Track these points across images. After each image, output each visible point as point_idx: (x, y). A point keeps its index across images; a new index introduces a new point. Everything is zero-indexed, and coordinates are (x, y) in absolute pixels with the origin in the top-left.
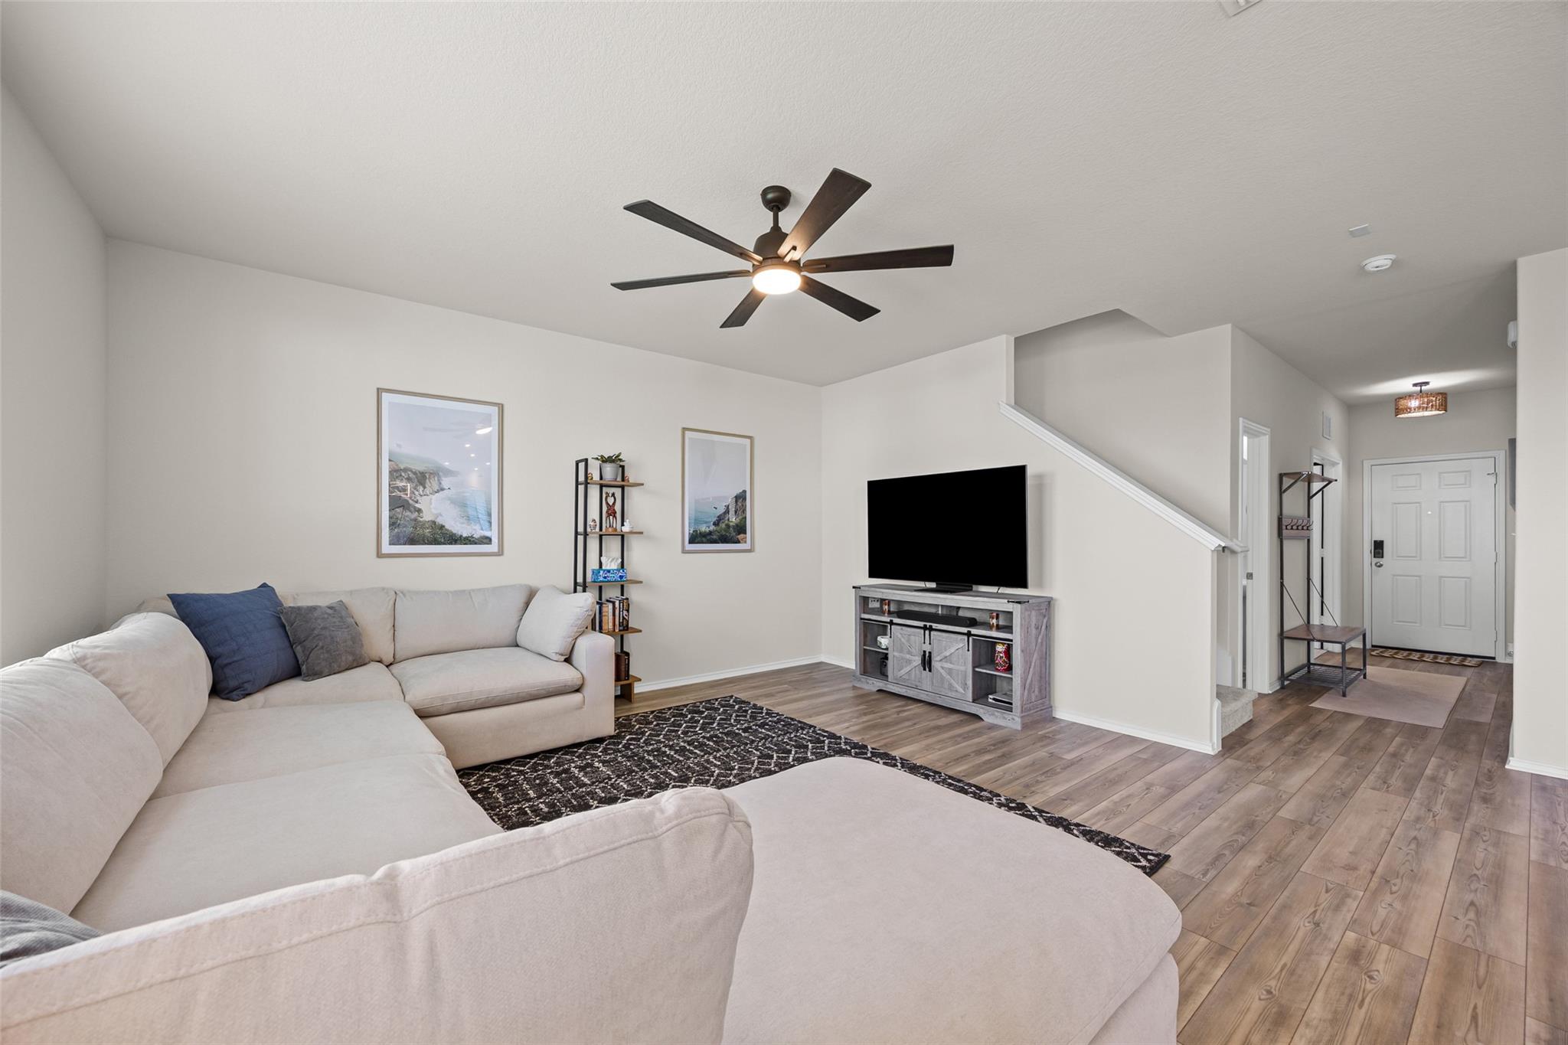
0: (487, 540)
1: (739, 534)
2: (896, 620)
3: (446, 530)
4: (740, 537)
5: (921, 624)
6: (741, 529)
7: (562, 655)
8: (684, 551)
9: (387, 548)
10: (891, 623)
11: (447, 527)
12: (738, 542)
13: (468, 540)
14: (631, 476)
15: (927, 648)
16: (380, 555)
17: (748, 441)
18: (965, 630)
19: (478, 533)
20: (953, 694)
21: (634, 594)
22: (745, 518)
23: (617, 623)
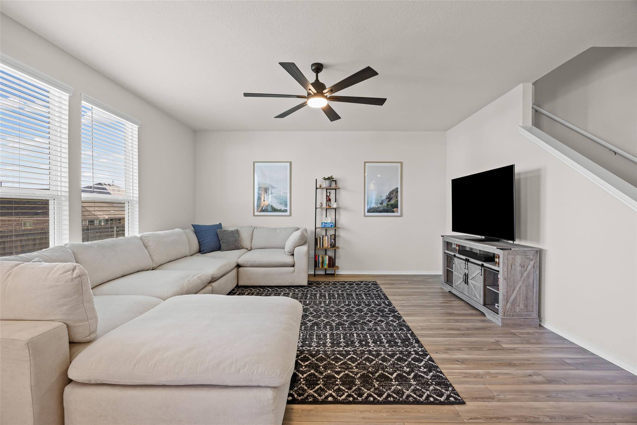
0: (285, 211)
1: (394, 208)
2: (457, 255)
3: (273, 207)
4: (395, 209)
5: (464, 257)
6: (396, 206)
7: (290, 253)
8: (365, 216)
9: (256, 213)
10: (455, 256)
11: (273, 206)
12: (393, 212)
13: (280, 211)
14: (340, 184)
15: (466, 271)
16: (254, 215)
17: (399, 164)
18: (480, 263)
19: (283, 208)
20: (475, 299)
21: (341, 233)
22: (398, 201)
23: (329, 244)
